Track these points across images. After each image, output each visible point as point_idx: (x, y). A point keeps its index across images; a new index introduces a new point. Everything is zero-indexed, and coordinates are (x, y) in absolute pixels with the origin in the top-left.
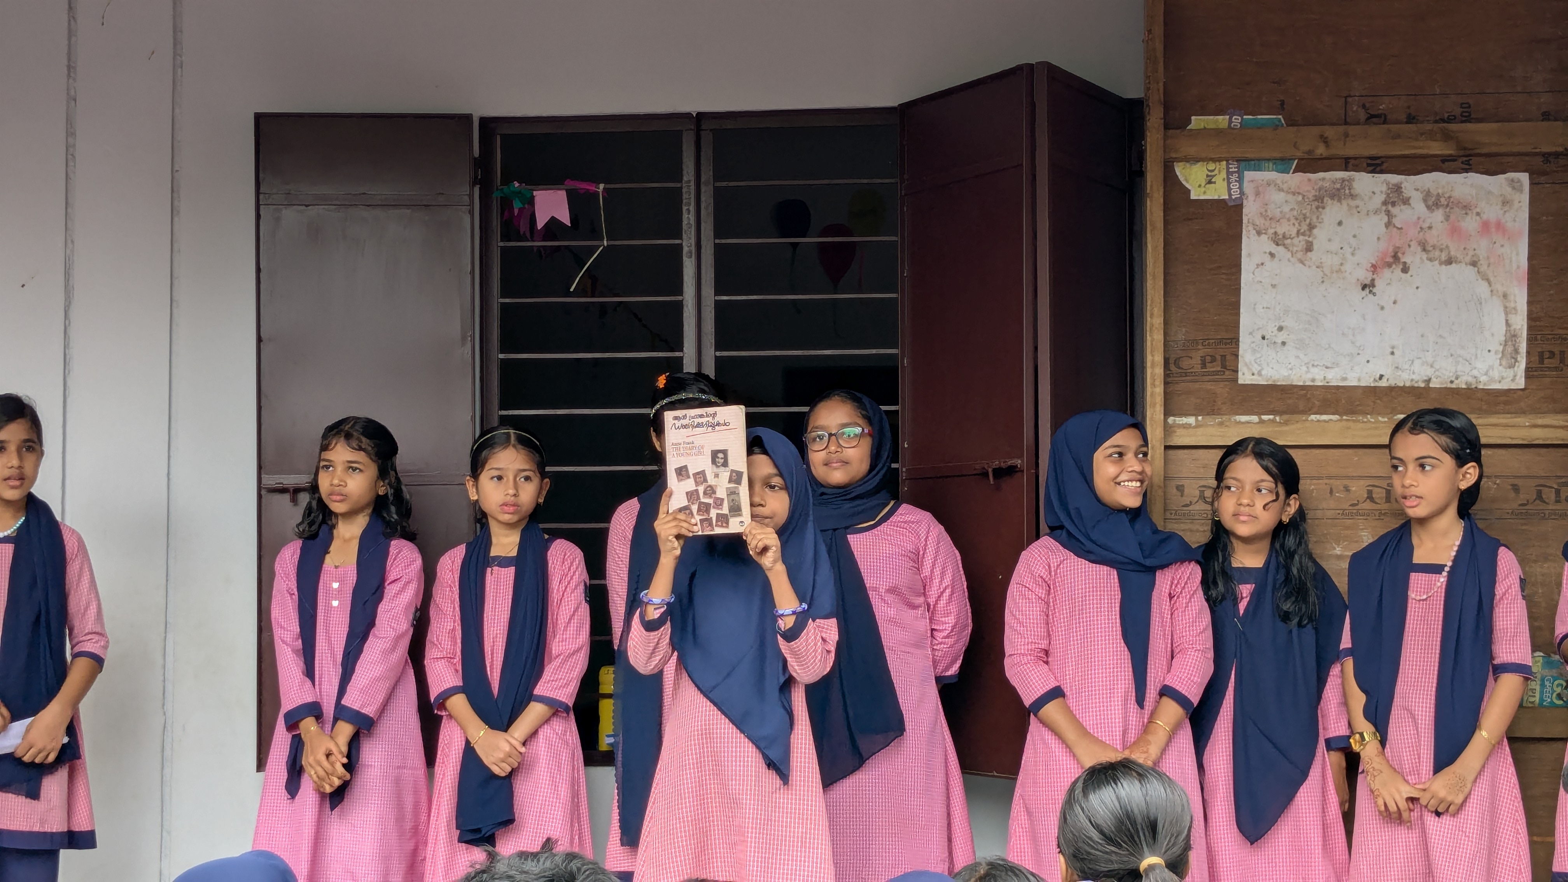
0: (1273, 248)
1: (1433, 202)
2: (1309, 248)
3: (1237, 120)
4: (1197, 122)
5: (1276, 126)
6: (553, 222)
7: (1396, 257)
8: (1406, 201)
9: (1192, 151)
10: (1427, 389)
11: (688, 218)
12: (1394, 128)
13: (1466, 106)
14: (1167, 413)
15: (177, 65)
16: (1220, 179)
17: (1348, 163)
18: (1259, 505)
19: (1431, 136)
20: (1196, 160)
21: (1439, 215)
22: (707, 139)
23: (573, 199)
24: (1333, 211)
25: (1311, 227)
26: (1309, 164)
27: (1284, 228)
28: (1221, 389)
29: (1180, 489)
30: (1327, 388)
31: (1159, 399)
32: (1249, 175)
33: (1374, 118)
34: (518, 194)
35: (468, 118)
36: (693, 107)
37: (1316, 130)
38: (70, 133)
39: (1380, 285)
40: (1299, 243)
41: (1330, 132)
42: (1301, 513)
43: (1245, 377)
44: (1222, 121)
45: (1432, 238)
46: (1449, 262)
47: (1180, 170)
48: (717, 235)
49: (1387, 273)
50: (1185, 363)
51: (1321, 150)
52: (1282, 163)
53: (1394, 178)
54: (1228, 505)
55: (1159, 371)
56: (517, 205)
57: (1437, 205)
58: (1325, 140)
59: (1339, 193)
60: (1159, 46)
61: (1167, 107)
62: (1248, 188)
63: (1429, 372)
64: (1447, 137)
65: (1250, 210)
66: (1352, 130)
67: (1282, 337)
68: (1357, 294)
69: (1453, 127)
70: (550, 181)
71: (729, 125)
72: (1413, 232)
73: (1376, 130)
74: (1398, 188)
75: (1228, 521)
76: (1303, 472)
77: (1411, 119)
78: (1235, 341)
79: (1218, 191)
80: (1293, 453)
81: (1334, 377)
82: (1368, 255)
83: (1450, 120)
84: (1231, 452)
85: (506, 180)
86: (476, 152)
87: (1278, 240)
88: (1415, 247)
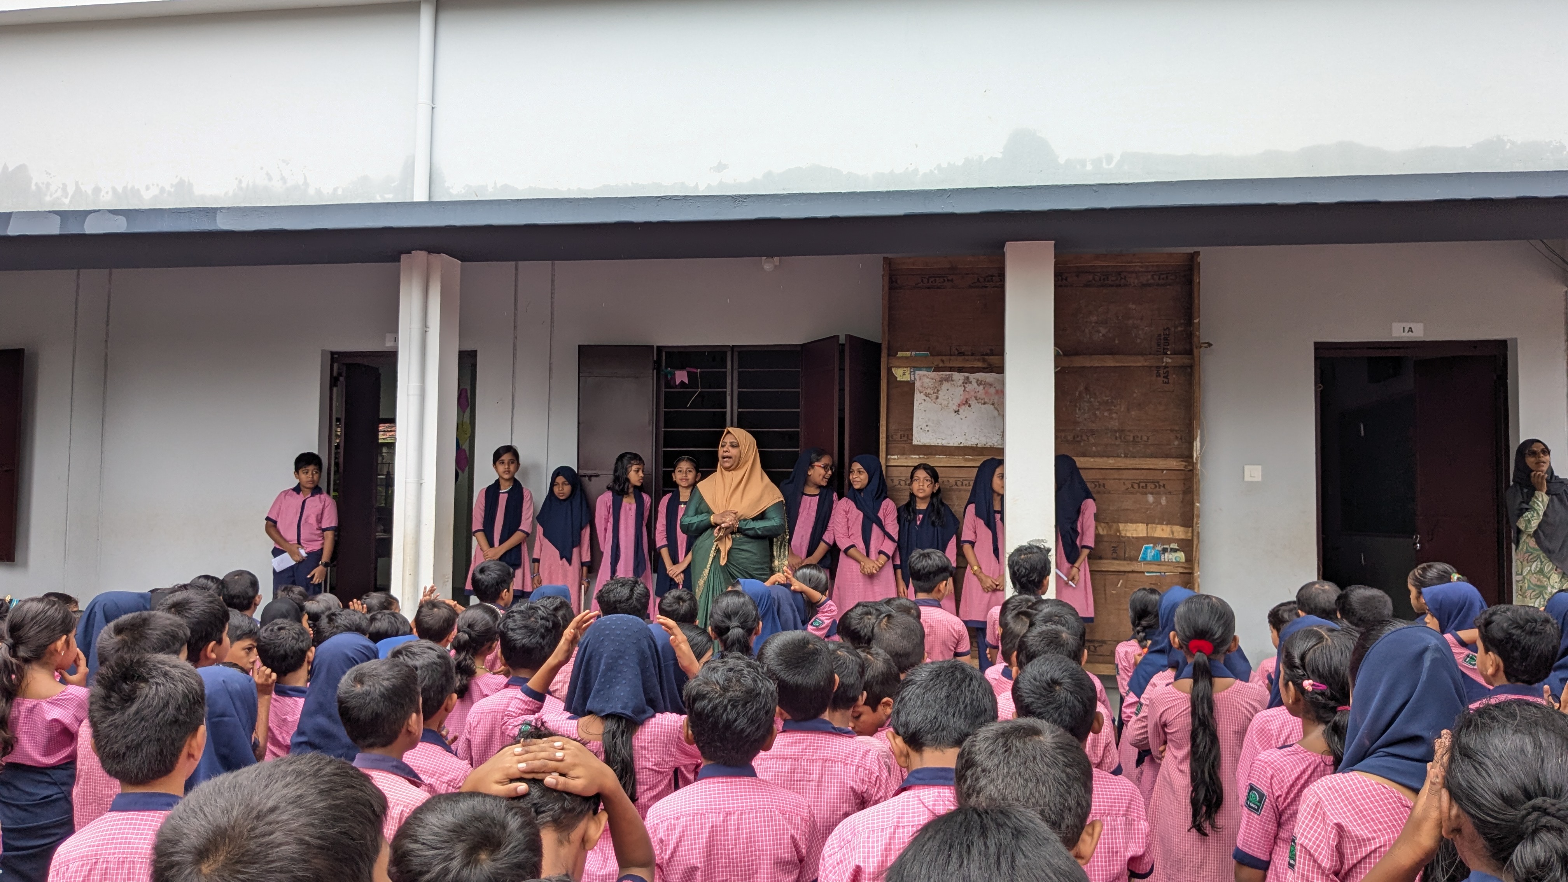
0: (925, 398)
1: (979, 382)
2: (937, 398)
3: (913, 353)
4: (900, 354)
5: (926, 356)
6: (682, 382)
7: (966, 402)
8: (971, 383)
9: (897, 364)
10: (977, 447)
11: (729, 381)
12: (967, 358)
13: (991, 350)
14: (887, 455)
15: (552, 327)
16: (907, 373)
17: (951, 369)
18: (926, 486)
19: (979, 360)
20: (899, 367)
21: (981, 387)
22: (736, 354)
23: (689, 374)
24: (946, 385)
25: (938, 391)
26: (937, 369)
27: (928, 391)
28: (907, 446)
29: (892, 480)
30: (943, 447)
31: (884, 450)
32: (917, 372)
33: (961, 354)
34: (670, 372)
35: (652, 347)
36: (731, 344)
37: (940, 358)
38: (515, 349)
39: (961, 411)
40: (934, 396)
41: (944, 358)
42: (939, 489)
43: (915, 442)
44: (908, 354)
45: (979, 395)
46: (985, 403)
47: (893, 370)
48: (739, 388)
49: (963, 407)
50: (895, 437)
51: (941, 365)
52: (928, 369)
53: (967, 375)
54: (916, 486)
55: (884, 440)
56: (669, 377)
57: (981, 384)
58: (943, 361)
59: (948, 379)
60: (886, 328)
61: (889, 349)
62: (917, 377)
63: (977, 441)
64: (984, 361)
65: (918, 384)
66: (952, 358)
67: (927, 428)
68: (954, 414)
69: (986, 357)
70: (682, 368)
71: (745, 349)
72: (972, 393)
73: (960, 358)
74: (968, 378)
75: (916, 493)
76: (940, 475)
77: (973, 354)
78: (912, 429)
79: (907, 378)
80: (936, 469)
81: (945, 443)
82: (957, 401)
83: (987, 354)
84: (916, 468)
85: (666, 368)
86: (655, 358)
87: (926, 395)
88: (973, 398)
